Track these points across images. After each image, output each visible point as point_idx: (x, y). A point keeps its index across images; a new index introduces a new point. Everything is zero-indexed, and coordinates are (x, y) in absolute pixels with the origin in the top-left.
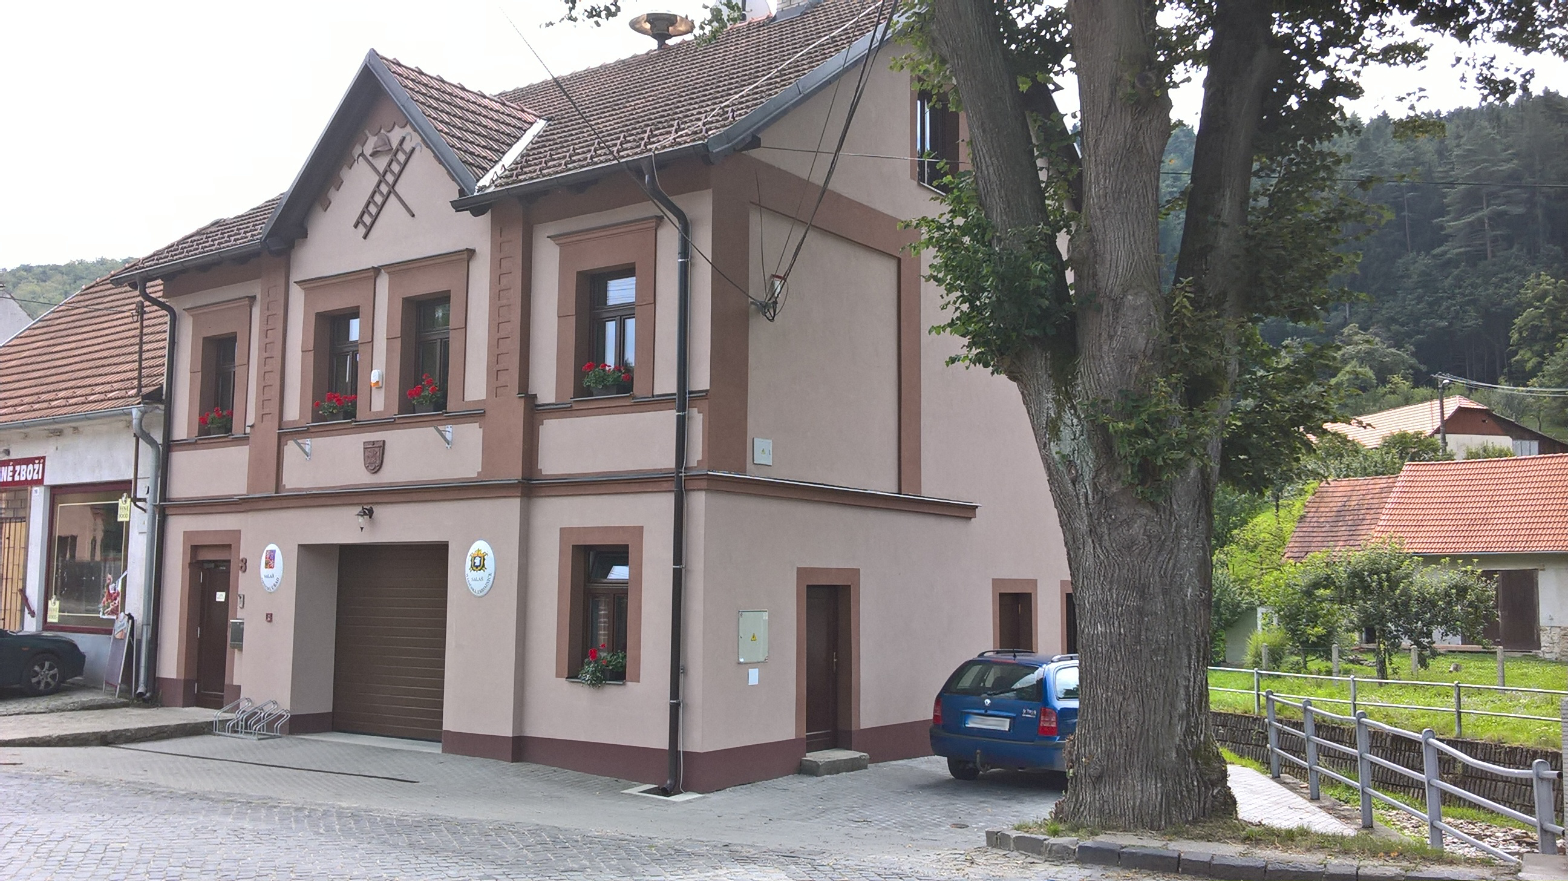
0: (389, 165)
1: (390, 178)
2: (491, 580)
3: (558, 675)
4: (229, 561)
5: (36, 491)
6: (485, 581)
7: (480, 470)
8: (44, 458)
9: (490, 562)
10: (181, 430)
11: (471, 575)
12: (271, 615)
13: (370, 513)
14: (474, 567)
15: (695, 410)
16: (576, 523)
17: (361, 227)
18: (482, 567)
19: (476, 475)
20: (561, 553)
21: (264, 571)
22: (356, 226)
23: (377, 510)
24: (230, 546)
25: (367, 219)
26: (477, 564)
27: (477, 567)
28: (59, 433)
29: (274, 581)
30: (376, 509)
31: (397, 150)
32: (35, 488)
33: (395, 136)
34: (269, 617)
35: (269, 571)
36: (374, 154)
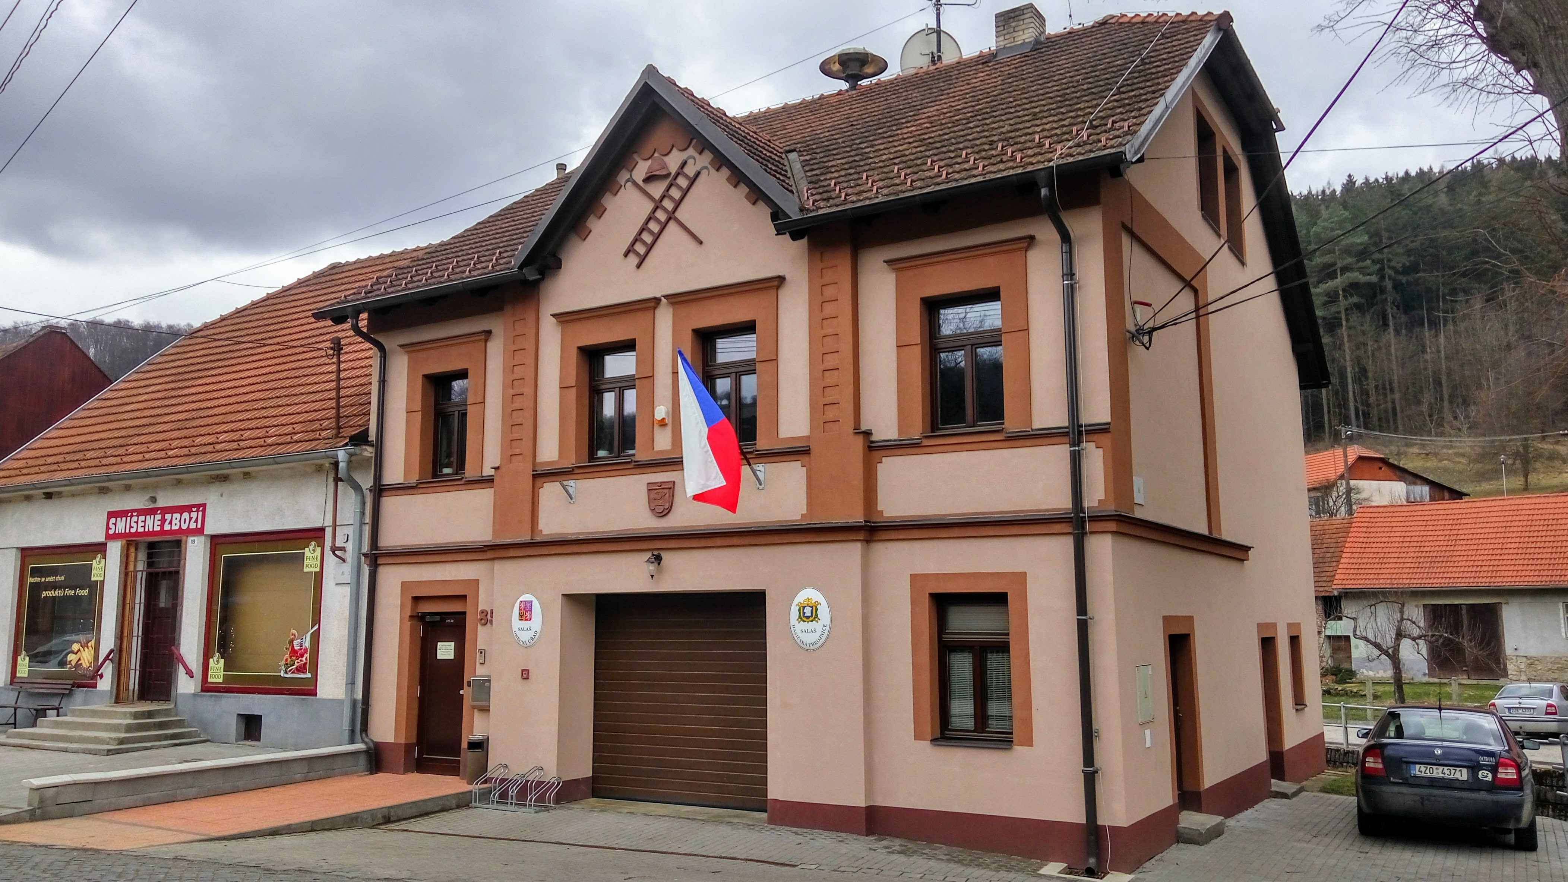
0: (668, 189)
1: (668, 205)
2: (826, 632)
3: (917, 737)
4: (465, 613)
5: (194, 541)
6: (819, 632)
7: (805, 512)
8: (204, 506)
9: (824, 612)
10: (394, 473)
11: (799, 627)
12: (528, 670)
13: (658, 559)
14: (803, 617)
15: (1092, 445)
16: (932, 568)
17: (632, 256)
18: (814, 617)
19: (799, 517)
20: (914, 602)
21: (516, 623)
22: (626, 255)
23: (666, 556)
24: (465, 596)
25: (640, 249)
26: (808, 613)
27: (808, 617)
28: (225, 479)
29: (531, 634)
30: (664, 555)
31: (678, 174)
32: (190, 539)
33: (673, 161)
34: (525, 674)
35: (525, 624)
36: (649, 179)
